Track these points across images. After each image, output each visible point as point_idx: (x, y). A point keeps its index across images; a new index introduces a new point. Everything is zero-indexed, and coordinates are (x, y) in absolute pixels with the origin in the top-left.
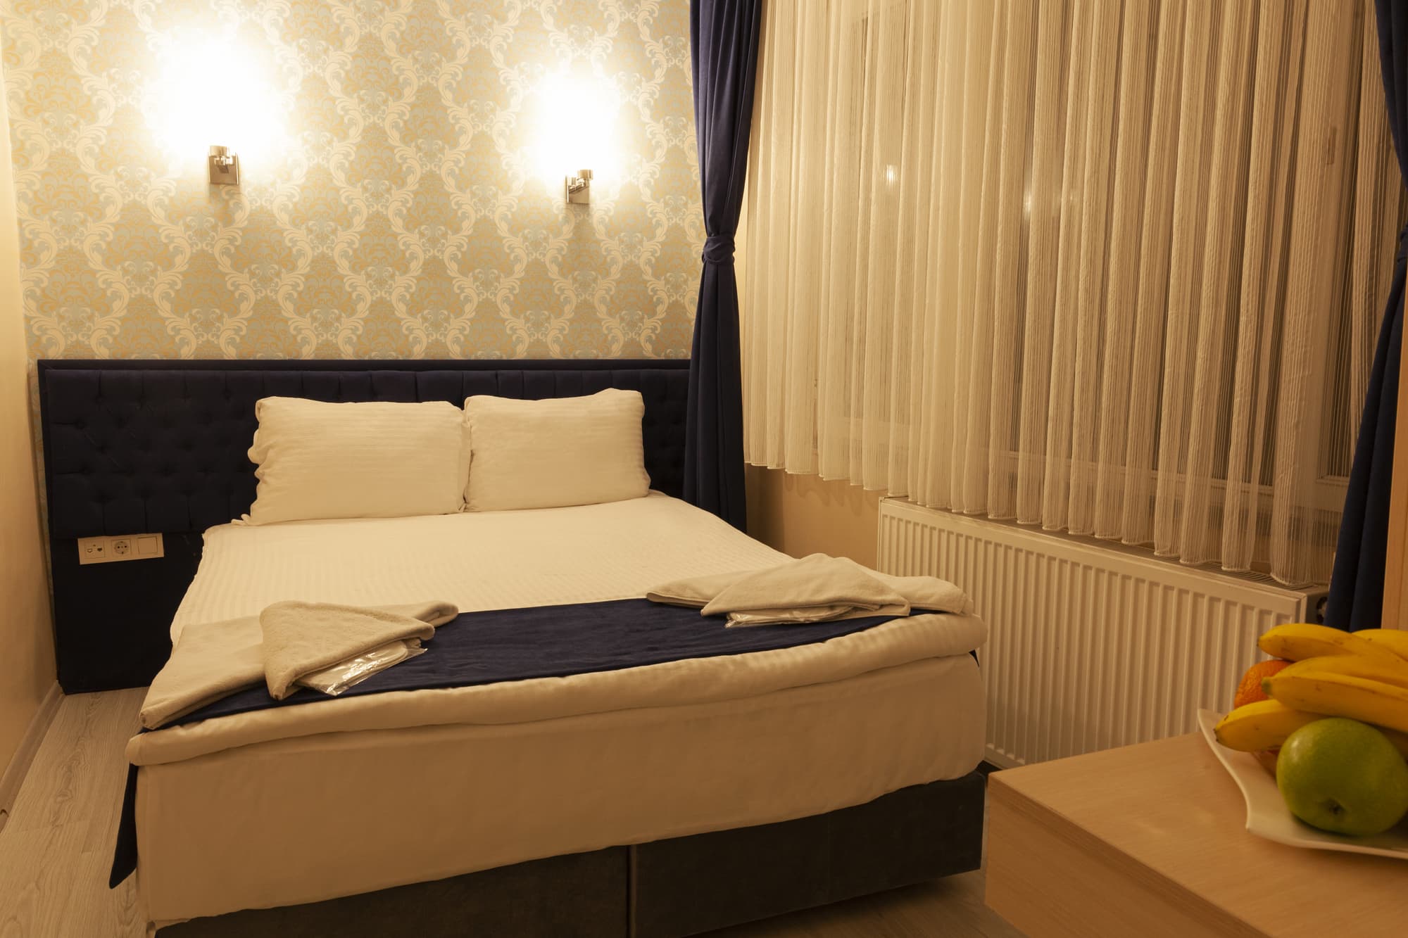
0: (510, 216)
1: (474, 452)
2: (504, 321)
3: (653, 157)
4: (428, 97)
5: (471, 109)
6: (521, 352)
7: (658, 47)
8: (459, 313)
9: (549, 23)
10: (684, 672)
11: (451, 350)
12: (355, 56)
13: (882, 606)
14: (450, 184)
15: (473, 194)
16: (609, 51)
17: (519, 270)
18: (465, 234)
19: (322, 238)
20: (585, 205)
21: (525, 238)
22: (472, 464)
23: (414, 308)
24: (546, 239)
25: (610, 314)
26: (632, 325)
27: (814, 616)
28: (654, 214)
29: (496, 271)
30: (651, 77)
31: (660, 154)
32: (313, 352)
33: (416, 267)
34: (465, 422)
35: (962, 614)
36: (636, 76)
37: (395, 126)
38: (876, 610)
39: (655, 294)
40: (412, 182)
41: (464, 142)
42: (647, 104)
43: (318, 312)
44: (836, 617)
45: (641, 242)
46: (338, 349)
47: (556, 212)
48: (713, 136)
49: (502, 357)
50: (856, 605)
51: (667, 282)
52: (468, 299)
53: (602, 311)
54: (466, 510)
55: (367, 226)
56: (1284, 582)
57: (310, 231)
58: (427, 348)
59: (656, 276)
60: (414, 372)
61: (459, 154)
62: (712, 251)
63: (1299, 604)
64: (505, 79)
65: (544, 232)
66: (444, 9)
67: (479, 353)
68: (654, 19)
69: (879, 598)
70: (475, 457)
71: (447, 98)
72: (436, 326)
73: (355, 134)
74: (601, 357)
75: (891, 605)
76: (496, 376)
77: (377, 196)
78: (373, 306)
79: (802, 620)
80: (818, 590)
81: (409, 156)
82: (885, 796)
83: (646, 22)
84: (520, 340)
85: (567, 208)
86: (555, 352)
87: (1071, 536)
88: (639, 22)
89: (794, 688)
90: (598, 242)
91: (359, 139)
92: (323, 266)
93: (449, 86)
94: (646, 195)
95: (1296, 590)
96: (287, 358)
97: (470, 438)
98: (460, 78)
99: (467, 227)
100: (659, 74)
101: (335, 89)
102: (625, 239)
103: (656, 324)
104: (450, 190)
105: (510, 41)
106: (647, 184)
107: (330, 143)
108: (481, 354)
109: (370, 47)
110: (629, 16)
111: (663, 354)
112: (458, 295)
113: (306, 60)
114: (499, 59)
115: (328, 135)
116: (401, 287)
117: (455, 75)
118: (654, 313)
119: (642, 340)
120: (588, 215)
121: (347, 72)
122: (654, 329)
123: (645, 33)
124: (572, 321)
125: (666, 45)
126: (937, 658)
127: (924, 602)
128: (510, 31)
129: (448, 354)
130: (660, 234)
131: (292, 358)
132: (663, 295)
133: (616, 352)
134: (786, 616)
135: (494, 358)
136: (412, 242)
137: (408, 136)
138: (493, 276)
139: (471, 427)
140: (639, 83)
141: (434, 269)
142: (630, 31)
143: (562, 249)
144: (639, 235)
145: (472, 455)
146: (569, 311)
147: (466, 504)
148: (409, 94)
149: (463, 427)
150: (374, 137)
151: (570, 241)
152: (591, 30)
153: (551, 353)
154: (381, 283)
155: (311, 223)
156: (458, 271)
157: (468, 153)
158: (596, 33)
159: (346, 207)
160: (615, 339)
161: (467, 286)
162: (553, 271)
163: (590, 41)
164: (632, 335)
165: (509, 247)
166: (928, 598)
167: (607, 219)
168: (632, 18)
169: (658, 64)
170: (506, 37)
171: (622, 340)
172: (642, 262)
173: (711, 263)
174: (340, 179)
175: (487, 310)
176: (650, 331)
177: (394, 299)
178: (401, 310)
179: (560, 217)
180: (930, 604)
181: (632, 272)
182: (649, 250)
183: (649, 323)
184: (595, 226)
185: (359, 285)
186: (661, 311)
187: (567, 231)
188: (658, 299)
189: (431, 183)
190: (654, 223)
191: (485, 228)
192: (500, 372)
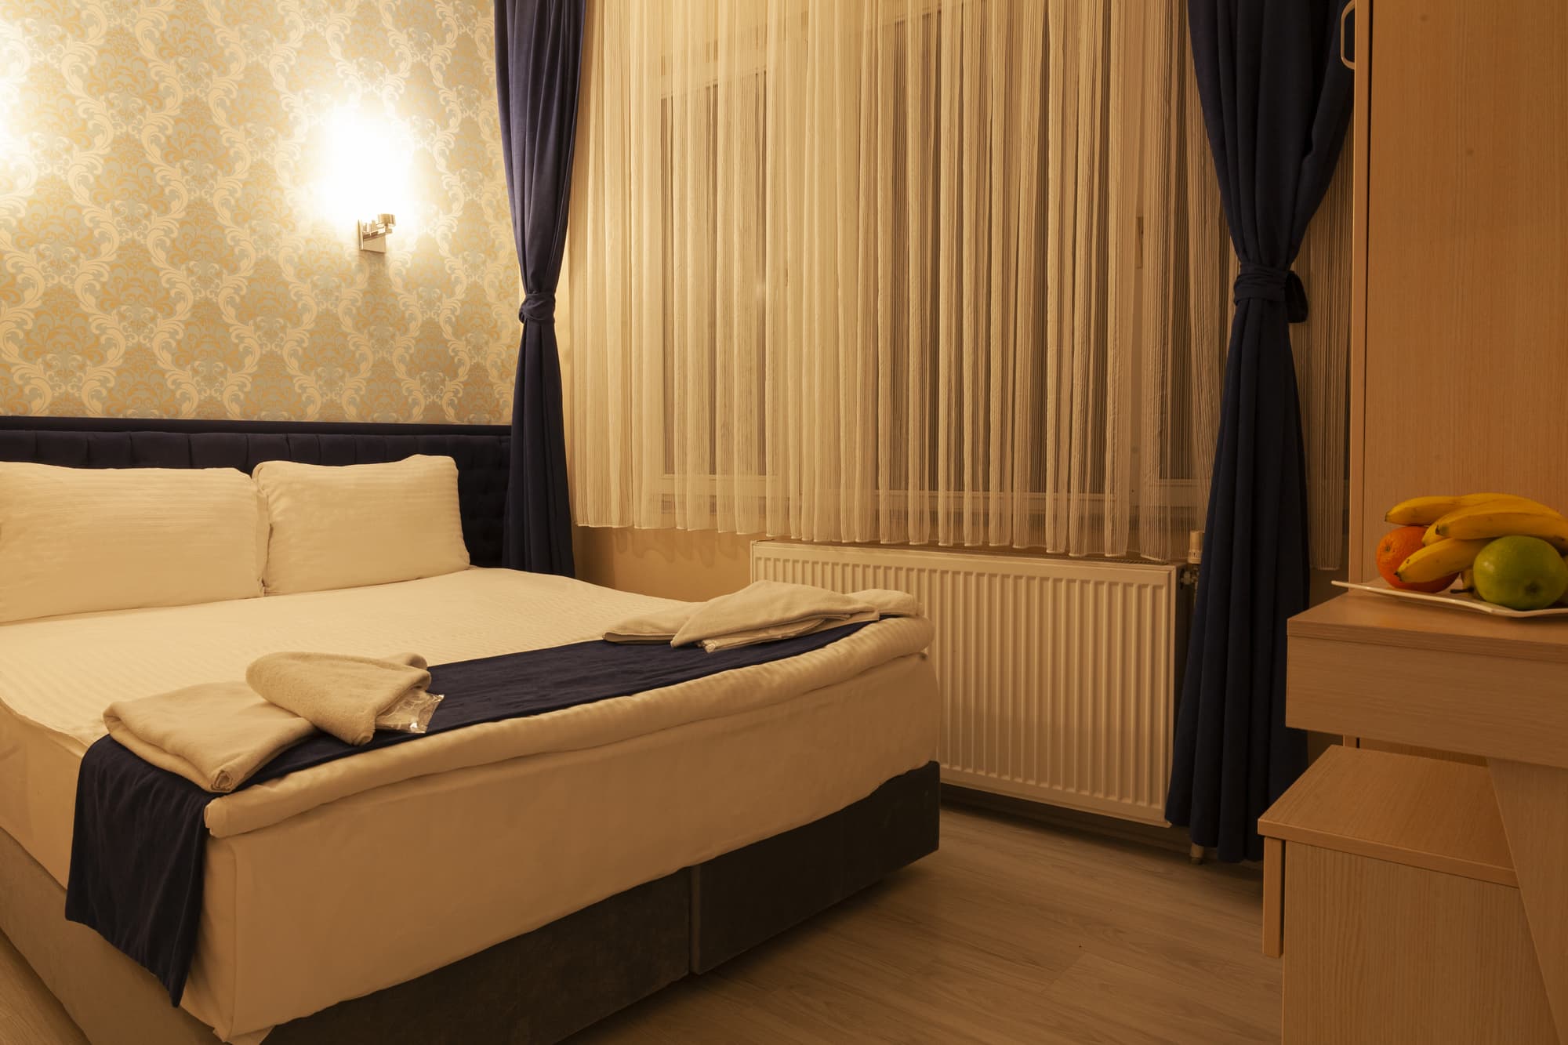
0: (296, 259)
1: (274, 526)
2: (292, 377)
3: (450, 211)
4: (195, 113)
5: (248, 133)
6: (312, 414)
7: (452, 95)
8: (238, 366)
9: (336, 50)
10: (732, 681)
11: (229, 410)
12: (102, 51)
13: (852, 614)
14: (225, 217)
15: (253, 231)
16: (402, 92)
17: (308, 321)
18: (244, 274)
19: (59, 266)
20: (380, 255)
21: (315, 285)
22: (272, 540)
23: (182, 357)
24: (338, 287)
25: (410, 373)
26: (433, 387)
27: (791, 632)
28: (453, 269)
29: (282, 321)
30: (445, 126)
31: (457, 208)
32: (47, 408)
33: (183, 310)
34: (259, 491)
35: (917, 616)
36: (429, 122)
37: (155, 140)
38: (848, 619)
39: (456, 355)
40: (178, 209)
41: (241, 169)
42: (442, 153)
43: (54, 357)
44: (813, 629)
45: (440, 299)
46: (82, 404)
47: (349, 259)
48: (535, 190)
49: (290, 418)
50: (828, 617)
51: (468, 342)
52: (248, 351)
53: (401, 371)
54: (267, 594)
55: (119, 256)
56: (1157, 559)
57: (41, 256)
58: (199, 406)
59: (457, 334)
60: (186, 434)
61: (235, 183)
62: (535, 308)
63: (1170, 574)
64: (287, 105)
65: (336, 280)
66: (214, 16)
67: (263, 413)
68: (448, 66)
69: (849, 608)
70: (274, 532)
71: (220, 117)
72: (210, 380)
73: (102, 144)
74: (401, 421)
75: (861, 612)
76: (287, 440)
77: (132, 221)
78: (128, 354)
79: (780, 637)
80: (788, 608)
81: (173, 179)
82: (880, 787)
83: (439, 68)
84: (310, 400)
85: (360, 256)
86: (351, 414)
87: (968, 548)
88: (432, 65)
89: (812, 690)
90: (395, 295)
91: (108, 150)
92: (60, 302)
93: (221, 103)
94: (444, 249)
95: (1167, 564)
96: (10, 414)
97: (267, 510)
98: (234, 95)
99: (246, 267)
100: (454, 123)
101: (75, 86)
102: (424, 294)
103: (457, 387)
104: (225, 223)
105: (292, 63)
106: (445, 237)
107: (68, 150)
108: (265, 415)
109: (121, 44)
110: (420, 58)
111: (466, 419)
112: (237, 345)
113: (35, 45)
114: (280, 82)
115: (66, 140)
116: (164, 334)
117: (228, 92)
118: (455, 375)
119: (444, 403)
120: (384, 265)
121: (91, 69)
122: (456, 393)
123: (438, 79)
124: (369, 381)
125: (459, 94)
126: (902, 657)
127: (885, 608)
128: (292, 53)
129: (225, 414)
130: (460, 292)
131: (17, 414)
132: (464, 356)
133: (417, 417)
134: (762, 636)
135: (282, 420)
136: (179, 280)
137: (171, 154)
138: (278, 325)
139: (268, 496)
140: (434, 129)
141: (206, 314)
142: (422, 74)
143: (357, 301)
144: (438, 291)
145: (272, 530)
146: (365, 370)
147: (267, 587)
148: (173, 106)
149: (258, 497)
150: (128, 150)
151: (365, 293)
152: (382, 66)
153: (346, 416)
154: (138, 326)
155: (42, 246)
156: (236, 317)
157: (245, 184)
158: (387, 70)
159: (91, 231)
160: (416, 403)
161: (247, 336)
162: (347, 325)
163: (381, 78)
164: (433, 398)
165: (296, 294)
166: (887, 604)
167: (404, 272)
168: (424, 61)
169: (452, 113)
170: (287, 59)
171: (423, 403)
172: (441, 320)
173: (533, 320)
174: (82, 196)
175: (271, 364)
176: (452, 394)
177: (155, 346)
178: (165, 360)
179: (353, 265)
180: (891, 609)
181: (431, 330)
182: (448, 307)
183: (451, 385)
184: (391, 277)
185: (110, 326)
186: (463, 373)
187: (361, 281)
188: (460, 360)
189: (200, 213)
190: (453, 279)
191: (267, 270)
192: (290, 435)
